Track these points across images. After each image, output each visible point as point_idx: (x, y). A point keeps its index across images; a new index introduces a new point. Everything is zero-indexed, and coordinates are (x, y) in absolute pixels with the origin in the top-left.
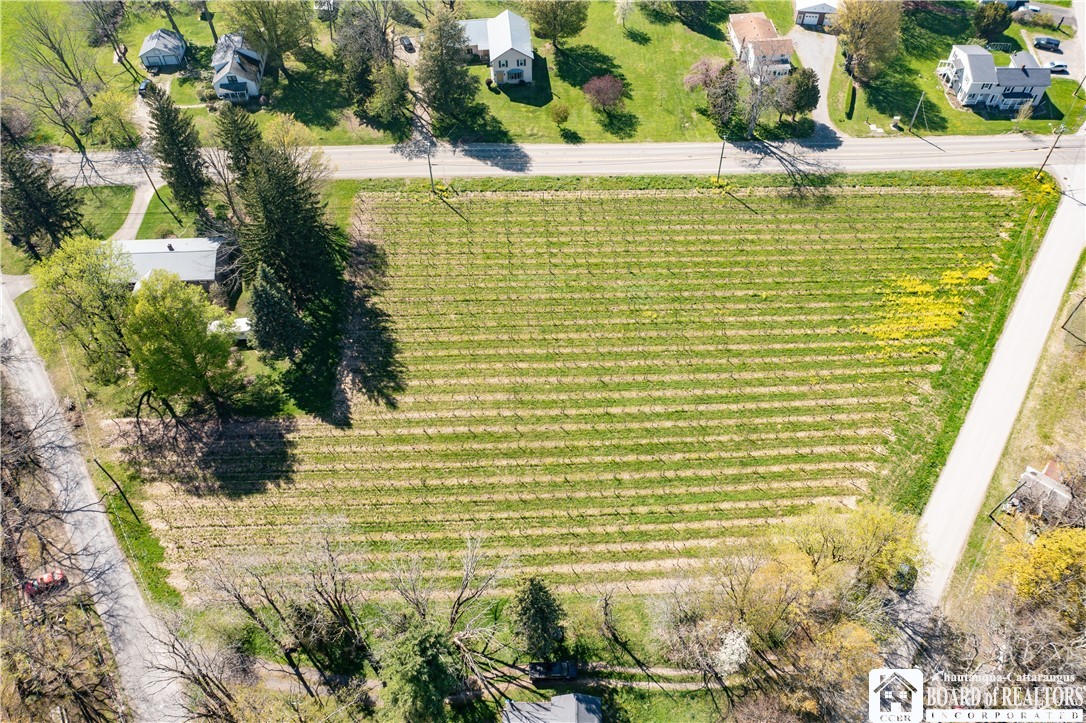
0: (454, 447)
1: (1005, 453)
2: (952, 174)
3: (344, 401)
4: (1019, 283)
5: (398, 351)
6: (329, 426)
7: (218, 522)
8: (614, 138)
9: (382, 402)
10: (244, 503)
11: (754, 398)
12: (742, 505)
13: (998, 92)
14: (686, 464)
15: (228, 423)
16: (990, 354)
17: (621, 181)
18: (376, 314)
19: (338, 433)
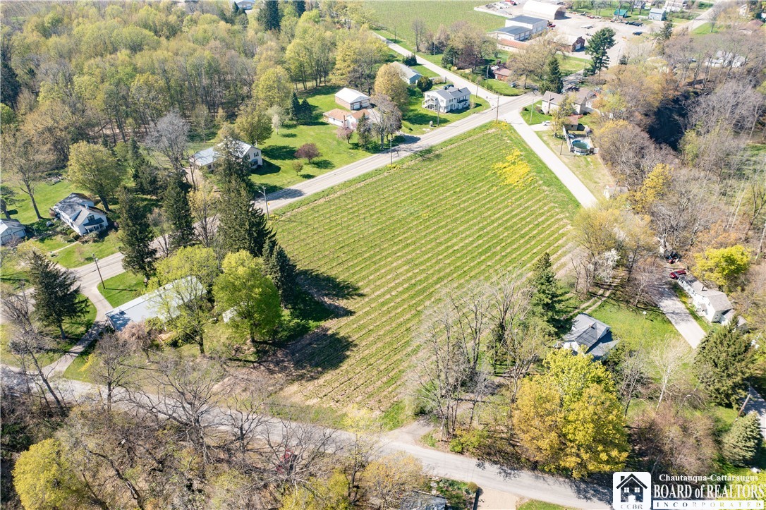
0: (412, 293)
1: (592, 192)
2: (469, 132)
3: (337, 307)
4: (532, 150)
5: (336, 279)
6: (345, 318)
7: (343, 381)
8: (326, 170)
9: (356, 297)
10: (345, 366)
11: (499, 218)
12: (540, 247)
13: (455, 102)
14: (504, 248)
15: (289, 347)
16: (550, 171)
17: (351, 182)
18: (305, 272)
19: (351, 318)
